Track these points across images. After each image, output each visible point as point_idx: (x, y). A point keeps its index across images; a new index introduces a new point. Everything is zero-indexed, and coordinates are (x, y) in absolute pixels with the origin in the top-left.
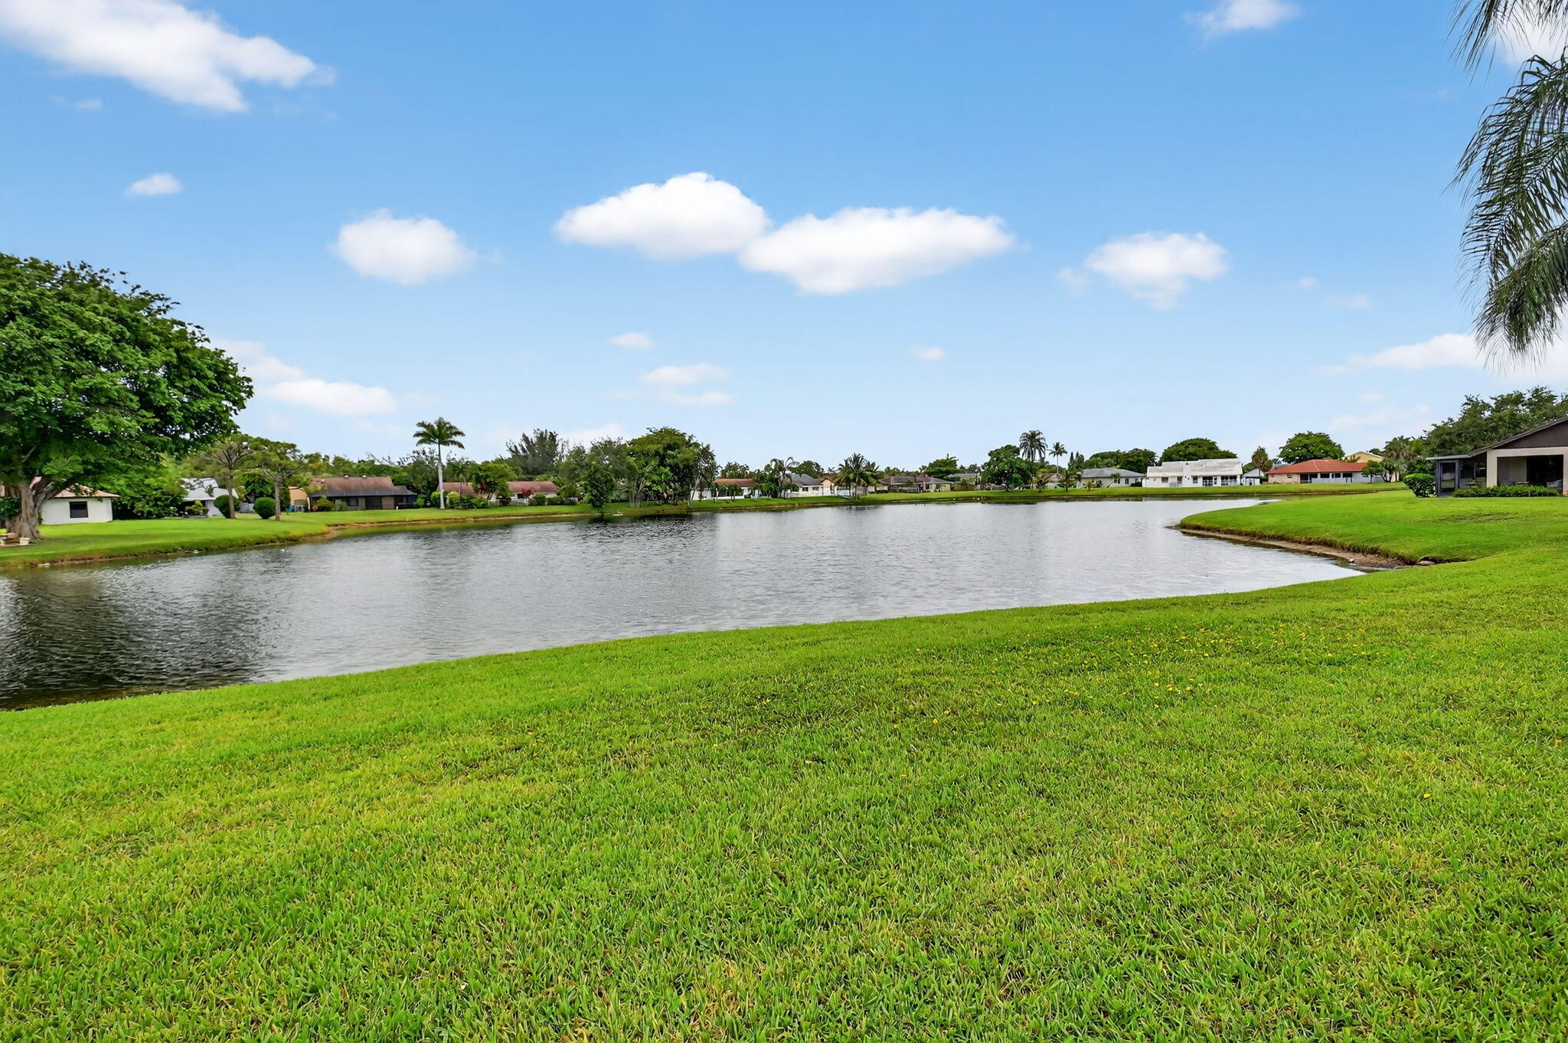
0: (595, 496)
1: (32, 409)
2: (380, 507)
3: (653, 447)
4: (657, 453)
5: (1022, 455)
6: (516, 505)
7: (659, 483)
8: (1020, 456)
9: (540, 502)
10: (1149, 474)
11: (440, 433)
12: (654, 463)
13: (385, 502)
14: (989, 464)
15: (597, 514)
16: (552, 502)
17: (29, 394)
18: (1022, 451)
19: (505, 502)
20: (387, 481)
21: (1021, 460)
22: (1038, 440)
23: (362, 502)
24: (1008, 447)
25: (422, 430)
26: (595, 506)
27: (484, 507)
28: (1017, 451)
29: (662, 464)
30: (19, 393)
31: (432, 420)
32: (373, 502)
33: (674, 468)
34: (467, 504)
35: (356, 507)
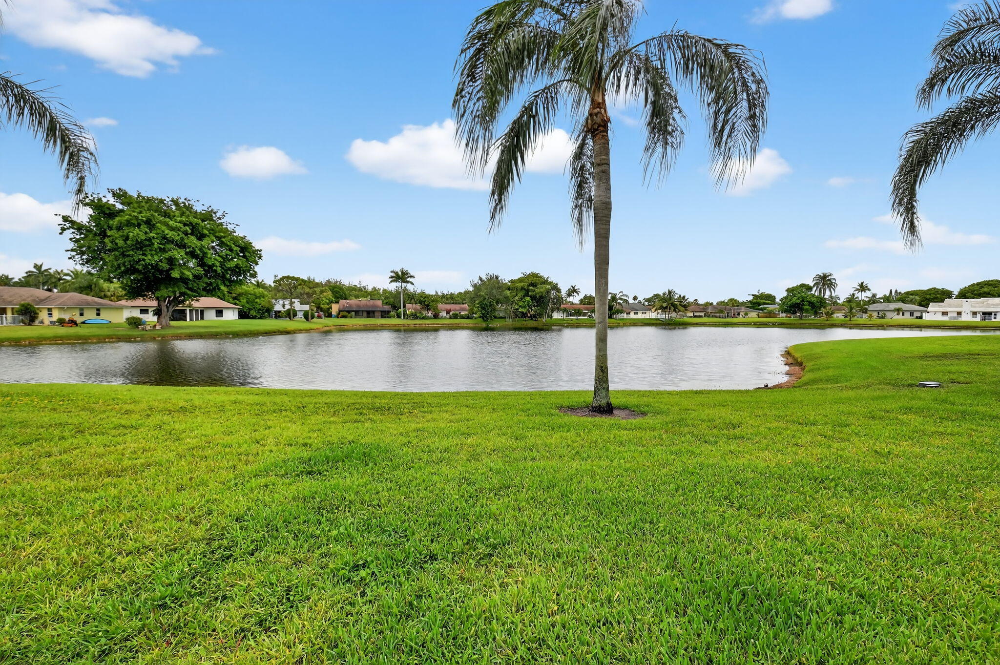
0: (483, 314)
1: (146, 266)
2: (374, 317)
3: (520, 285)
4: (522, 288)
5: (815, 292)
6: (442, 318)
7: (524, 307)
8: (813, 292)
9: (455, 316)
10: (929, 309)
11: (401, 277)
12: (521, 294)
13: (376, 314)
14: (785, 298)
15: (484, 325)
16: (462, 317)
17: (144, 260)
18: (814, 289)
19: (436, 316)
20: (379, 303)
21: (813, 295)
22: (830, 280)
23: (365, 314)
24: (803, 285)
25: (393, 274)
26: (484, 320)
27: (423, 318)
28: (810, 288)
29: (527, 295)
30: (140, 260)
31: (398, 270)
32: (370, 314)
33: (533, 298)
34: (414, 316)
35: (362, 316)
